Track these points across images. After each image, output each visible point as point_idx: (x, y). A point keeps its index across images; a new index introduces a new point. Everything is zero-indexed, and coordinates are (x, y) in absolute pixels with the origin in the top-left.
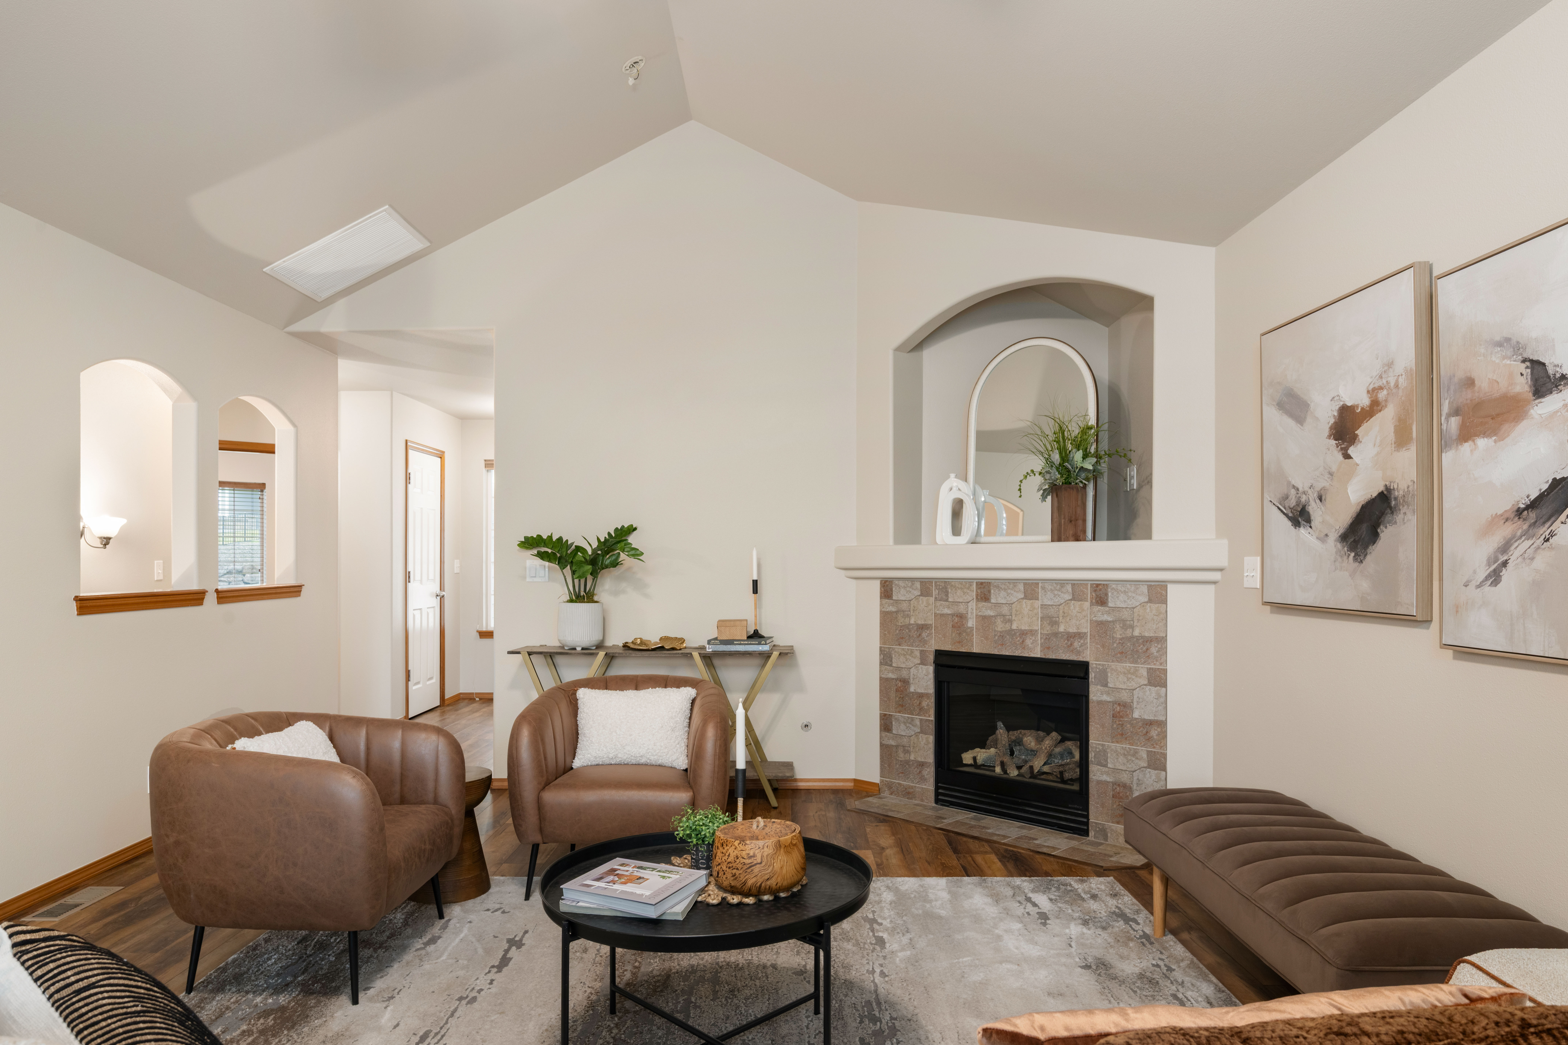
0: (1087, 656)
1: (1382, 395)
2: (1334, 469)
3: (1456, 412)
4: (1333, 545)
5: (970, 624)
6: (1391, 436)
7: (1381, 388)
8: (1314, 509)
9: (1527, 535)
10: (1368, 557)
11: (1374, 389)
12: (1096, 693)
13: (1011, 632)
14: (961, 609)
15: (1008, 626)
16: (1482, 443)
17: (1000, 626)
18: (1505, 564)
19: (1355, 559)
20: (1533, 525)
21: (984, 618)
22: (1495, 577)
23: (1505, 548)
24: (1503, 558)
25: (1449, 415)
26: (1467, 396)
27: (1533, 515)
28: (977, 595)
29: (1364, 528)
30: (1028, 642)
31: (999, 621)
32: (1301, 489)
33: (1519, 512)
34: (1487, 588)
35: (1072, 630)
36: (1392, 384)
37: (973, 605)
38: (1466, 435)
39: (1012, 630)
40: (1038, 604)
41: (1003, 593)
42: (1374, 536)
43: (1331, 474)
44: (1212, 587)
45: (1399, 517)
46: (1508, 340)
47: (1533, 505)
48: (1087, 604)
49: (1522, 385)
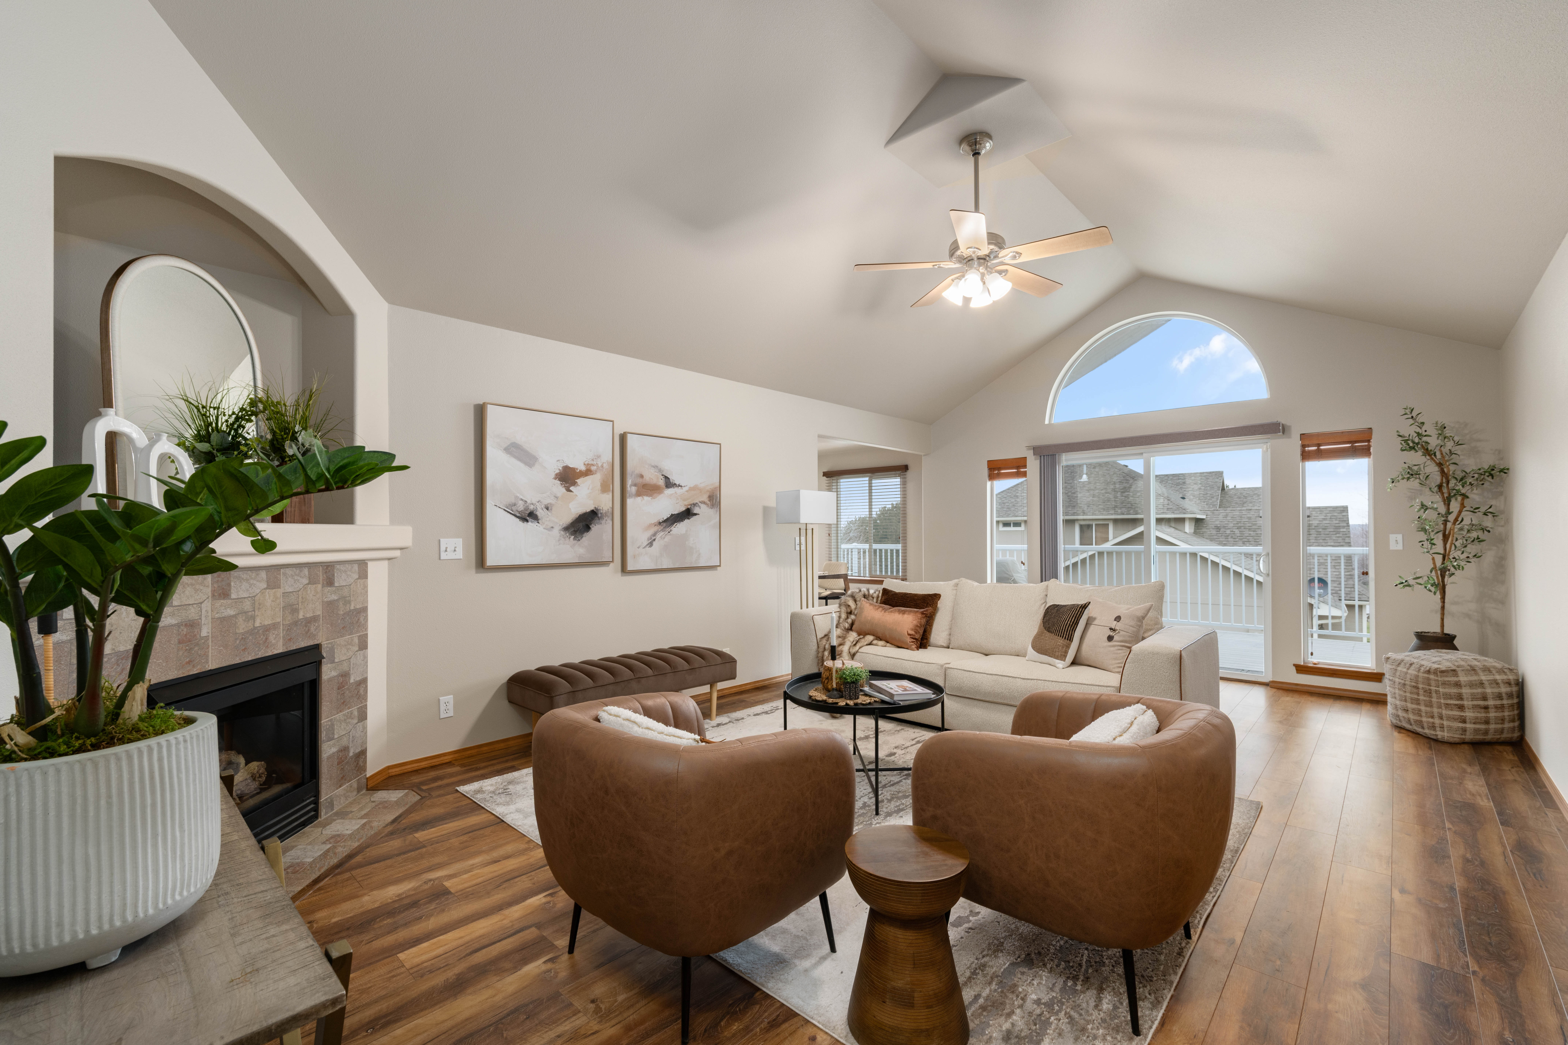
0: (320, 638)
1: (593, 468)
2: (559, 495)
3: (635, 485)
4: (557, 532)
5: (204, 633)
6: (599, 487)
7: (593, 465)
8: (540, 513)
9: (662, 530)
10: (584, 538)
11: (588, 464)
12: (328, 672)
13: (253, 631)
14: (192, 613)
15: (250, 625)
16: (646, 498)
17: (242, 626)
18: (654, 540)
19: (574, 539)
20: (665, 527)
21: (223, 620)
22: (651, 544)
23: (655, 534)
24: (654, 538)
25: (631, 486)
26: (639, 480)
27: (665, 524)
28: (213, 591)
29: (581, 525)
30: (272, 638)
31: (240, 620)
32: (529, 502)
33: (660, 523)
34: (647, 548)
35: (309, 615)
36: (600, 465)
37: (207, 606)
38: (639, 494)
39: (255, 628)
40: (279, 592)
41: (245, 585)
42: (588, 528)
43: (557, 497)
44: (386, 563)
45: (603, 522)
46: (657, 467)
47: (665, 521)
48: (320, 586)
49: (661, 482)
